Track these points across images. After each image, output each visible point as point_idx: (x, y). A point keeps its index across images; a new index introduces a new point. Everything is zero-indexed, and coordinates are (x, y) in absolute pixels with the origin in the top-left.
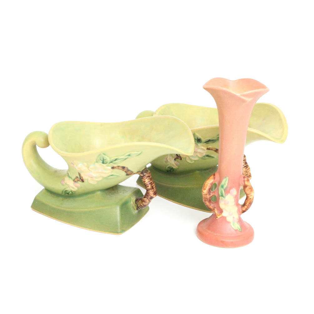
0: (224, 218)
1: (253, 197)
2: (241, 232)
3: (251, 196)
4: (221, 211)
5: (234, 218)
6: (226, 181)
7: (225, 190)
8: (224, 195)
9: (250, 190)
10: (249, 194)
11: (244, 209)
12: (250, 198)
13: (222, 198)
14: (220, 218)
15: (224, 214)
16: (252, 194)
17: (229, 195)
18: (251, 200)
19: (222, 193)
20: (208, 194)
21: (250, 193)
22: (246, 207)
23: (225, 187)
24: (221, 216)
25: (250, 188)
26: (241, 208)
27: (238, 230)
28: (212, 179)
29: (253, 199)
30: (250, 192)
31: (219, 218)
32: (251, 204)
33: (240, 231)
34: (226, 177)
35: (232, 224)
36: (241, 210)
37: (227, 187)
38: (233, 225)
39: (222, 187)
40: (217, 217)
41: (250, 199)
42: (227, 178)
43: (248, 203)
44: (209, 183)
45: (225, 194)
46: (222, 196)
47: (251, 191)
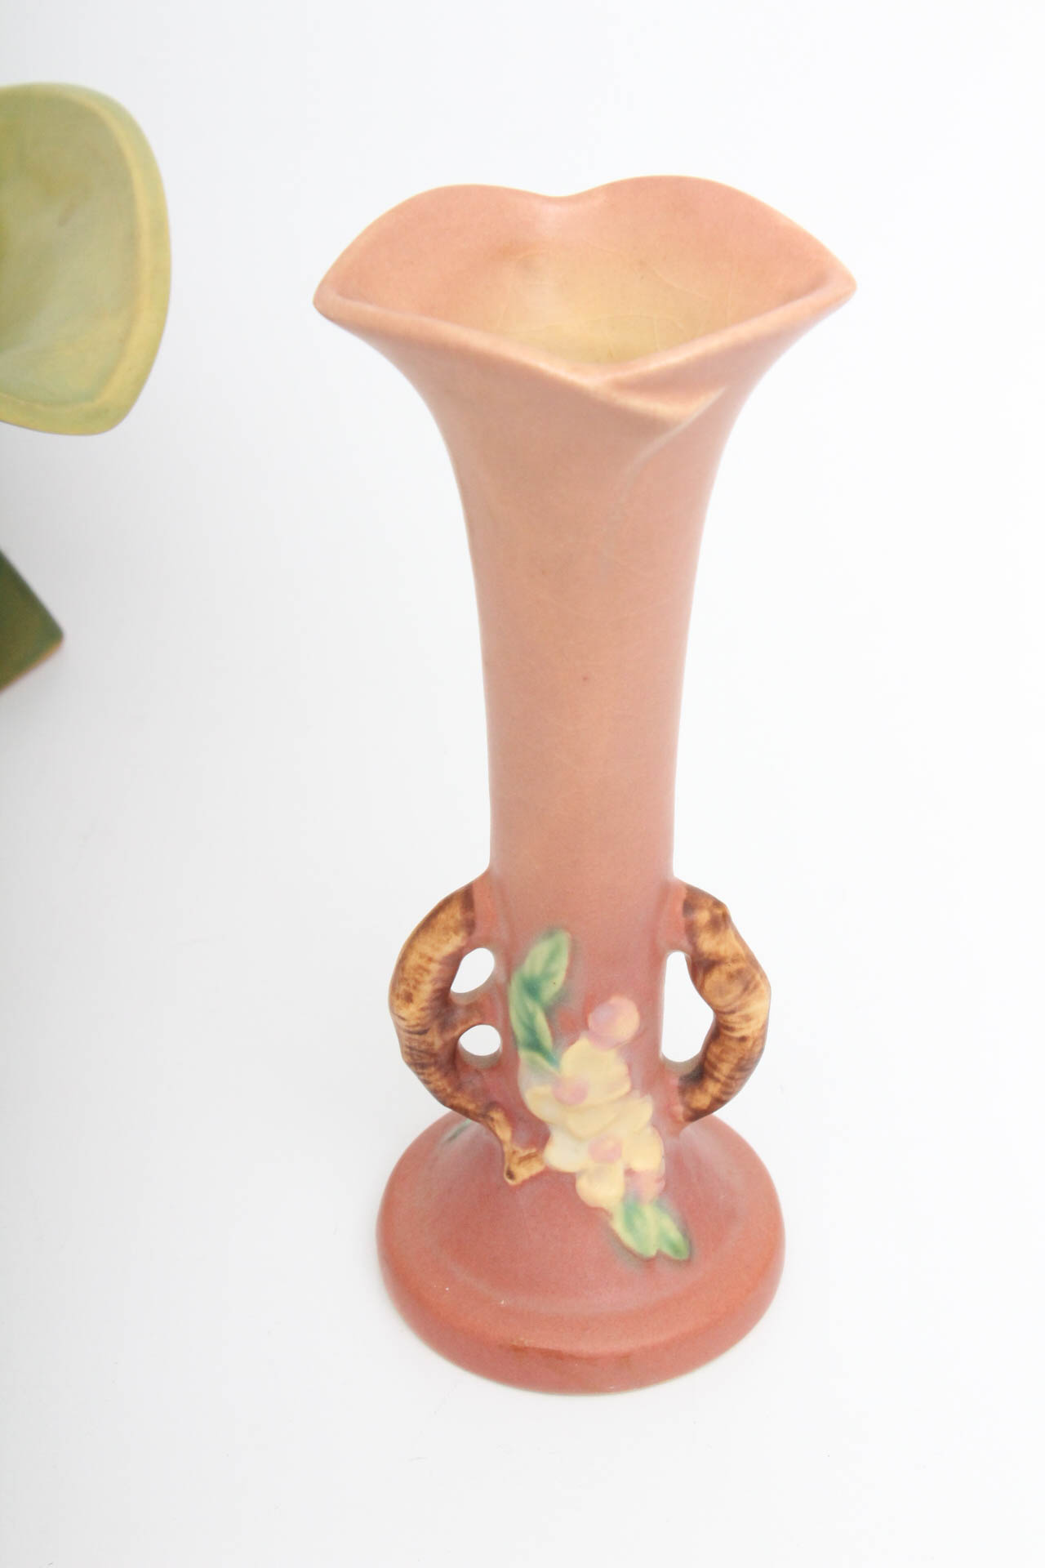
0: (561, 1184)
1: (764, 1027)
2: (688, 1262)
3: (748, 1018)
4: (538, 1134)
5: (629, 1172)
6: (552, 957)
7: (549, 1012)
8: (547, 1039)
9: (736, 989)
10: (732, 1012)
11: (702, 1100)
12: (737, 1034)
13: (538, 1058)
14: (534, 1179)
15: (560, 1155)
16: (755, 1007)
17: (583, 1044)
18: (749, 1044)
19: (532, 1030)
20: (435, 1026)
21: (738, 1003)
22: (713, 1088)
23: (550, 990)
24: (536, 1168)
25: (740, 972)
26: (683, 1091)
27: (667, 1250)
28: (456, 932)
29: (763, 1037)
30: (739, 997)
31: (525, 1182)
32: (744, 1067)
33: (685, 1256)
34: (550, 933)
35: (618, 1226)
36: (679, 1109)
37: (562, 997)
38: (630, 1225)
39: (532, 989)
40: (511, 1175)
41: (743, 1039)
42: (563, 939)
43: (725, 1069)
44: (430, 960)
45: (554, 1035)
46: (536, 1045)
47: (746, 989)
